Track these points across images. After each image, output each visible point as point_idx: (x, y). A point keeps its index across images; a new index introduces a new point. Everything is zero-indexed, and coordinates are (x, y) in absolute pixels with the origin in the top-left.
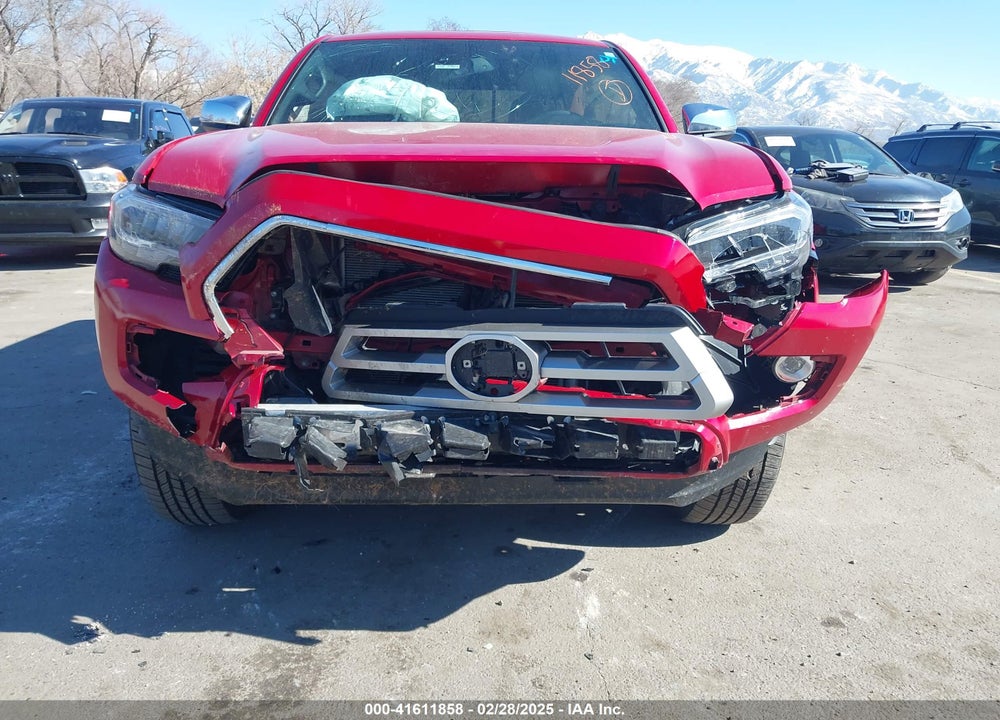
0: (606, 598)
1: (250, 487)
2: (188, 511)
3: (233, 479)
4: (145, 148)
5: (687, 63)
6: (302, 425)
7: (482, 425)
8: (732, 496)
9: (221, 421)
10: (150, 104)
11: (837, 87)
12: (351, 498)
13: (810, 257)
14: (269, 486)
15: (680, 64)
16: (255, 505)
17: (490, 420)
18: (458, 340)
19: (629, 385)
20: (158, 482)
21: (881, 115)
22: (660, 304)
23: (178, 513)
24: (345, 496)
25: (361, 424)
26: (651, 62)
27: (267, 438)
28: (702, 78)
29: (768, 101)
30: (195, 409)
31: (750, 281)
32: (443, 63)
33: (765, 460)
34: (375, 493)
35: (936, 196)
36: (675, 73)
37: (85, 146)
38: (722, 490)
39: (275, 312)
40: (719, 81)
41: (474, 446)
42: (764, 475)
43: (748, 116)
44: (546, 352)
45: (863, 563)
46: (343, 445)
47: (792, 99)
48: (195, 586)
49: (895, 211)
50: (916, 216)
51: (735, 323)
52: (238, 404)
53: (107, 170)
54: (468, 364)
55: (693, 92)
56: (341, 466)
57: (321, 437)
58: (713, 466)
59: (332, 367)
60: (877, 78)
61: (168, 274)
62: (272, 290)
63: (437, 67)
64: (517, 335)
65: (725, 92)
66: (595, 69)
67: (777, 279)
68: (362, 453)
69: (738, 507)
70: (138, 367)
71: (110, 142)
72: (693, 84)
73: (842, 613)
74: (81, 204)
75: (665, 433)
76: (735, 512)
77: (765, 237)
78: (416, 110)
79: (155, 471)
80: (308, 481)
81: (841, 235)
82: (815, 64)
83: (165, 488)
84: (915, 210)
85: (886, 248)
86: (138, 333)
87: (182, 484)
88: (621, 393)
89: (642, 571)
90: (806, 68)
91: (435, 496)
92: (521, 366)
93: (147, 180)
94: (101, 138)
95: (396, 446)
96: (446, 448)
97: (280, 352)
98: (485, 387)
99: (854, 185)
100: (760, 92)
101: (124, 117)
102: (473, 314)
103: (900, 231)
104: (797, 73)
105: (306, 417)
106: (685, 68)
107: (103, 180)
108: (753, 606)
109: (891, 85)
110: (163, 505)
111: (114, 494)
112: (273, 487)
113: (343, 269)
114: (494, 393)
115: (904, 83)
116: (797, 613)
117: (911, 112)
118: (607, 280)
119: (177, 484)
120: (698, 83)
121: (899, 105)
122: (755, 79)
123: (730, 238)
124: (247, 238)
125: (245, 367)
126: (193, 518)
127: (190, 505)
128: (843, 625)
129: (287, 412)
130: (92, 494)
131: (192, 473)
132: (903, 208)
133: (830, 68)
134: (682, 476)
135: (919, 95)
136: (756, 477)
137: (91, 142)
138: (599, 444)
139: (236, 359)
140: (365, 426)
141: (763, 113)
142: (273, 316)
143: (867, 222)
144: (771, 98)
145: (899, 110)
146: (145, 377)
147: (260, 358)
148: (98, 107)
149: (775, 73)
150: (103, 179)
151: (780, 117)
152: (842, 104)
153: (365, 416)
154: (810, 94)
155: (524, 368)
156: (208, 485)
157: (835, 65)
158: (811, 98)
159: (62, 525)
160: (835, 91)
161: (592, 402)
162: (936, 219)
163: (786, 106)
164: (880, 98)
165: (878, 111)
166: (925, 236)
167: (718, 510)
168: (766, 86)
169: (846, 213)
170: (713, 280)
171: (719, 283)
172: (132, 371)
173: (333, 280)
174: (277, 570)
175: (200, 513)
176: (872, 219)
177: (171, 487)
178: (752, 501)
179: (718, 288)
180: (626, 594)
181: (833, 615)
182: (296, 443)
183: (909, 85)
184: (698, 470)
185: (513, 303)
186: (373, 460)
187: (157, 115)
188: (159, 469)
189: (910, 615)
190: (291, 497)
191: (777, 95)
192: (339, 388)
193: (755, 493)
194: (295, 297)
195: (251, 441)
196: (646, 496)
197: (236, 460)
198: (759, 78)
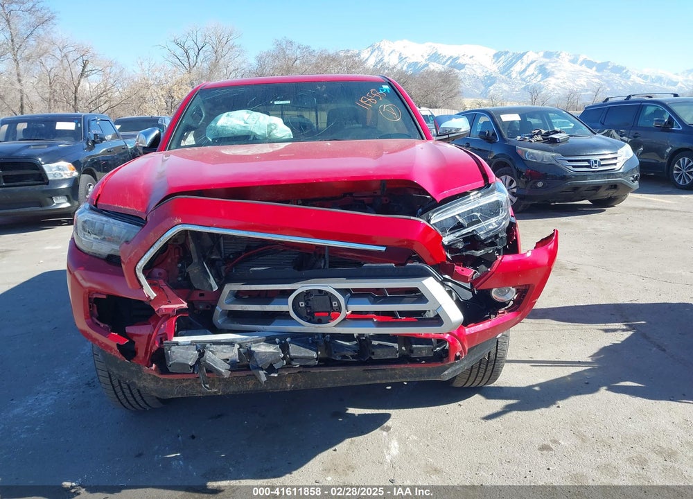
0: (402, 441)
1: (172, 387)
2: (133, 403)
3: (161, 383)
4: (86, 146)
5: (451, 57)
6: (202, 349)
7: (313, 342)
8: (479, 369)
9: (151, 350)
10: (88, 116)
11: (553, 67)
12: (236, 390)
13: (510, 222)
14: (184, 386)
15: (447, 58)
16: (176, 398)
17: (318, 338)
18: (295, 290)
19: (402, 313)
20: (113, 385)
21: (585, 84)
22: (414, 264)
23: (127, 404)
24: (232, 389)
25: (238, 346)
26: (427, 58)
27: (181, 360)
28: (462, 66)
29: (509, 80)
30: (135, 342)
31: (472, 241)
32: (278, 100)
33: (497, 346)
34: (251, 386)
35: (615, 148)
36: (444, 64)
37: (47, 149)
38: (472, 367)
39: (181, 276)
40: (474, 67)
41: (309, 357)
42: (498, 355)
43: (496, 90)
44: (349, 295)
45: (566, 407)
46: (228, 360)
47: (524, 77)
48: (140, 452)
49: (588, 161)
50: (602, 163)
51: (463, 270)
52: (161, 339)
53: (63, 164)
54: (302, 304)
55: (457, 76)
56: (227, 374)
57: (213, 357)
58: (457, 358)
59: (219, 309)
60: (581, 59)
61: (113, 261)
62: (178, 263)
63: (276, 103)
64: (330, 286)
65: (479, 75)
66: (377, 98)
67: (491, 237)
68: (241, 364)
69: (484, 376)
70: (97, 319)
71: (63, 144)
72: (456, 71)
73: (551, 441)
74: (45, 187)
75: (426, 340)
76: (482, 379)
77: (479, 215)
78: (264, 132)
79: (111, 379)
80: (207, 386)
81: (554, 178)
82: (538, 53)
83: (118, 389)
84: (601, 160)
85: (585, 185)
86: (96, 298)
87: (128, 386)
88: (397, 318)
89: (426, 421)
90: (531, 56)
91: (289, 385)
92: (335, 304)
93: (96, 203)
94: (56, 141)
95: (260, 360)
96: (292, 359)
97: (185, 305)
98: (314, 318)
99: (560, 145)
100: (502, 73)
101: (71, 126)
102: (304, 273)
103: (593, 173)
104: (526, 59)
105: (204, 344)
106: (451, 60)
107: (60, 171)
108: (496, 440)
109: (590, 64)
110: (117, 400)
111: (83, 392)
112: (187, 386)
113: (222, 247)
114: (320, 322)
115: (598, 62)
116: (523, 443)
117: (604, 81)
118: (383, 249)
119: (125, 386)
120: (460, 70)
121: (596, 77)
122: (499, 64)
123: (457, 217)
124: (161, 239)
125: (163, 315)
126: (137, 406)
127: (135, 399)
128: (552, 450)
129: (192, 342)
130: (69, 393)
131: (134, 380)
132: (593, 158)
133: (548, 55)
134: (440, 365)
135: (610, 69)
136: (492, 357)
137: (50, 145)
138: (386, 350)
139: (158, 311)
140: (241, 347)
141: (506, 87)
142: (180, 279)
143: (570, 168)
144: (510, 77)
145: (597, 80)
146: (102, 325)
147: (173, 310)
148: (52, 120)
149: (512, 60)
150: (59, 169)
151: (517, 89)
152: (558, 78)
153: (240, 342)
154: (536, 73)
155: (337, 305)
156: (144, 386)
157: (551, 53)
158: (537, 76)
159: (52, 416)
160: (553, 70)
161: (379, 324)
162: (615, 164)
163: (520, 82)
164: (583, 73)
165: (582, 81)
166: (609, 176)
167: (472, 379)
168: (506, 69)
169: (556, 164)
170: (449, 243)
171: (453, 244)
172: (93, 320)
173: (217, 255)
174: (193, 437)
175: (142, 403)
176: (574, 167)
177: (121, 388)
178: (492, 371)
179: (453, 247)
180: (415, 438)
181: (546, 443)
182: (198, 362)
183: (602, 63)
184: (449, 360)
185: (327, 265)
186: (247, 368)
187: (93, 123)
188: (113, 378)
189: (594, 440)
190: (198, 392)
191: (514, 75)
192: (224, 322)
193: (494, 367)
194: (193, 270)
195: (171, 363)
196: (421, 376)
197: (162, 373)
198: (501, 64)
